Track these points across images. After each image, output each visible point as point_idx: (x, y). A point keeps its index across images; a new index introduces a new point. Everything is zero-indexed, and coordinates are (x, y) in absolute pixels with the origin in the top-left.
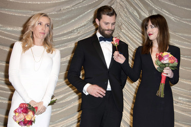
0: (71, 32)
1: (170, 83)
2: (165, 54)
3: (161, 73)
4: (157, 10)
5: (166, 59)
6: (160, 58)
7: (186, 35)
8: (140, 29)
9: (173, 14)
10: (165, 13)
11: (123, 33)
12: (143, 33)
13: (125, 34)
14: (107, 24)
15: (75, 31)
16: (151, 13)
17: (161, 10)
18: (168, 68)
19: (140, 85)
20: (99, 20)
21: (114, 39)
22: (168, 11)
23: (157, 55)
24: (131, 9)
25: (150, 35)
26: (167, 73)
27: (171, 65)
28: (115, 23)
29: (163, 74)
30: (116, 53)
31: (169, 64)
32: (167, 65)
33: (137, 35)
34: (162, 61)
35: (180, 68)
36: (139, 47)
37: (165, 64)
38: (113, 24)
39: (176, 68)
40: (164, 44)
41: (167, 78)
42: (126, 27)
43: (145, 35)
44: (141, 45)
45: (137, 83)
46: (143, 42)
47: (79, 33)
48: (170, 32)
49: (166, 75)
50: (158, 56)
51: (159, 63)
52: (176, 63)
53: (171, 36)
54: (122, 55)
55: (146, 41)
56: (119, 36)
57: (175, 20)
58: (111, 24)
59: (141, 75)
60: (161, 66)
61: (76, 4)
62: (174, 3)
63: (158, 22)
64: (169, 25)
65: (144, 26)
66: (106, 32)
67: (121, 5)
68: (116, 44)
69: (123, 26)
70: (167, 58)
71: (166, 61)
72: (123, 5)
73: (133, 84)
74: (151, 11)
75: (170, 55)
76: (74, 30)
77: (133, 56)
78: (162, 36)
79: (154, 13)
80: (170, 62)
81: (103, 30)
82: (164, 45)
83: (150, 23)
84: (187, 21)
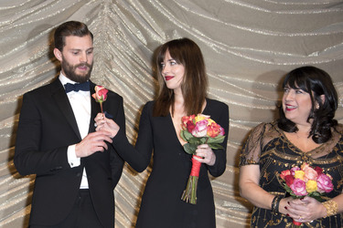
0: (12, 72)
1: (209, 175)
2: (200, 118)
3: (191, 156)
4: (182, 30)
5: (201, 128)
6: (191, 127)
7: (239, 79)
8: (149, 66)
9: (214, 39)
10: (198, 36)
11: (115, 74)
12: (155, 76)
13: (118, 77)
14: (77, 52)
15: (20, 70)
16: (171, 37)
17: (190, 30)
18: (206, 146)
19: (149, 178)
20: (61, 50)
21: (97, 89)
22: (204, 33)
23: (183, 120)
24: (131, 27)
25: (168, 78)
26: (204, 155)
27: (211, 140)
28: (92, 49)
29: (194, 157)
30: (100, 116)
31: (207, 138)
32: (203, 140)
33: (143, 79)
34: (194, 133)
35: (228, 145)
36: (148, 103)
37: (199, 139)
38: (89, 51)
39: (221, 147)
40: (195, 96)
41: (204, 166)
42: (121, 62)
43: (160, 78)
44: (150, 99)
45: (144, 175)
46: (156, 93)
47: (27, 75)
48: (209, 74)
49: (201, 160)
50: (185, 123)
51: (188, 136)
52: (221, 137)
53: (210, 81)
54: (111, 122)
55: (161, 90)
56: (108, 81)
57: (219, 50)
58: (84, 53)
59: (152, 160)
60: (192, 142)
61: (23, 17)
62: (217, 17)
63: (184, 53)
64: (207, 59)
65: (157, 62)
66: (78, 72)
67: (111, 19)
68: (100, 97)
69: (115, 60)
70: (204, 125)
71: (201, 132)
72: (116, 19)
73: (136, 177)
74: (169, 32)
75: (211, 122)
76: (18, 68)
77: (136, 121)
78: (191, 81)
79: (177, 37)
80: (209, 134)
81: (71, 68)
82: (197, 98)
83: (168, 56)
84: (242, 52)
